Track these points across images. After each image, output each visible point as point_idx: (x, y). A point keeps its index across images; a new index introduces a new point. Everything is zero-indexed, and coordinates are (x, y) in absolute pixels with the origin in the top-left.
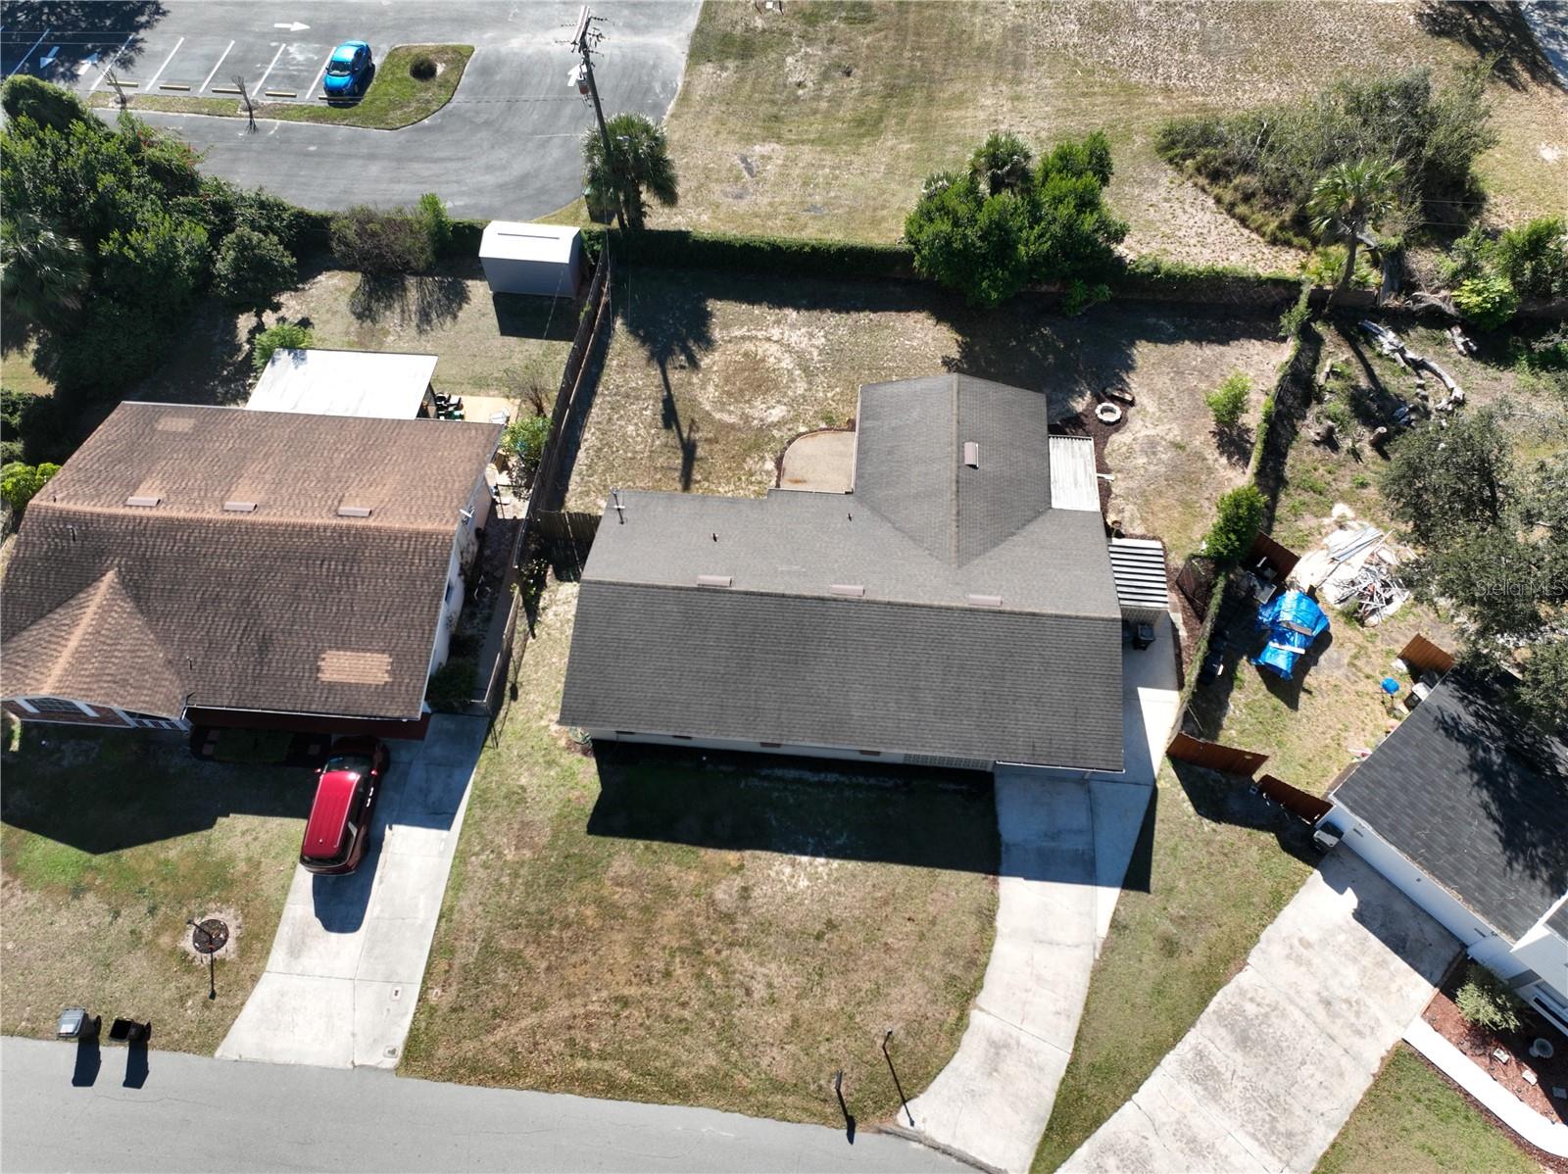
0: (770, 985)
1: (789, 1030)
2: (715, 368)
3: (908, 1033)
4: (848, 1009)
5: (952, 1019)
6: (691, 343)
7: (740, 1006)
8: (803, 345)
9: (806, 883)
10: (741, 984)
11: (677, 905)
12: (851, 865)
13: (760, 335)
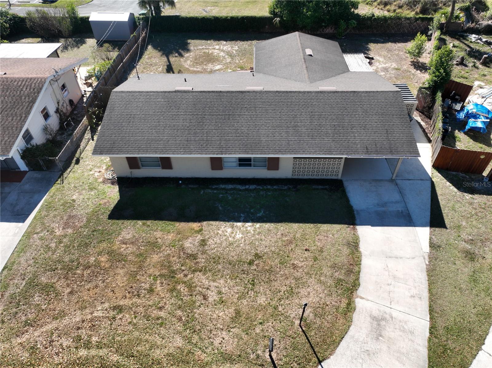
1: (233, 320)
2: (191, 57)
3: (316, 315)
4: (274, 303)
5: (343, 305)
6: (180, 51)
7: (199, 306)
8: (229, 50)
9: (241, 236)
10: (200, 293)
13: (210, 48)
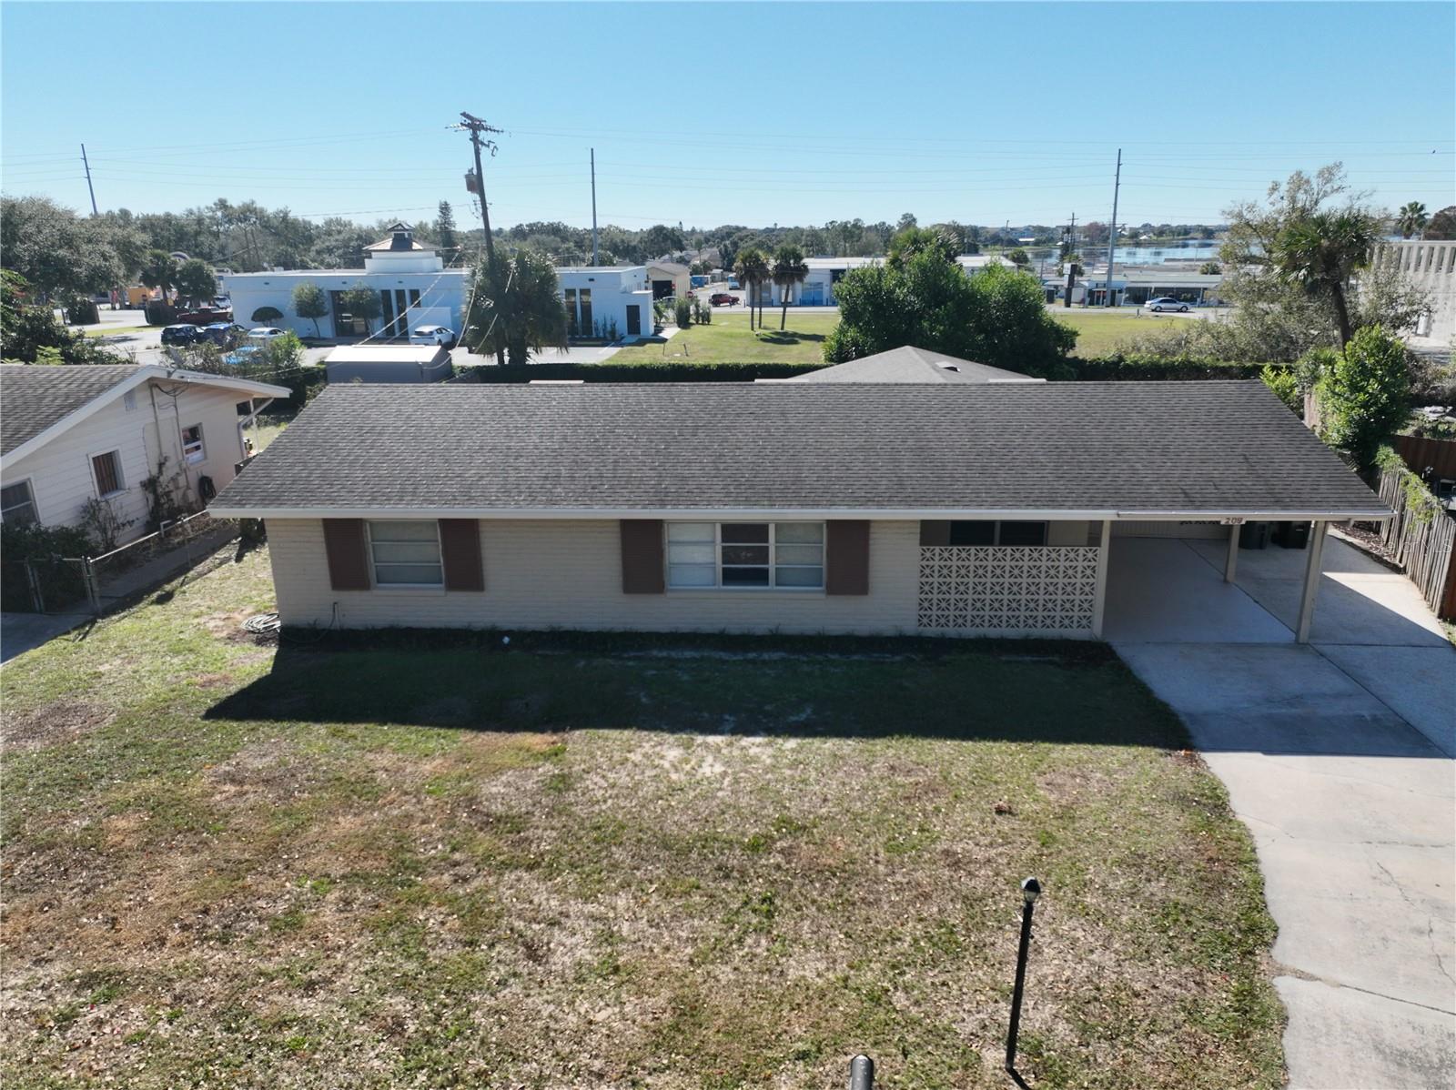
0: (608, 938)
11: (372, 809)
12: (830, 745)
